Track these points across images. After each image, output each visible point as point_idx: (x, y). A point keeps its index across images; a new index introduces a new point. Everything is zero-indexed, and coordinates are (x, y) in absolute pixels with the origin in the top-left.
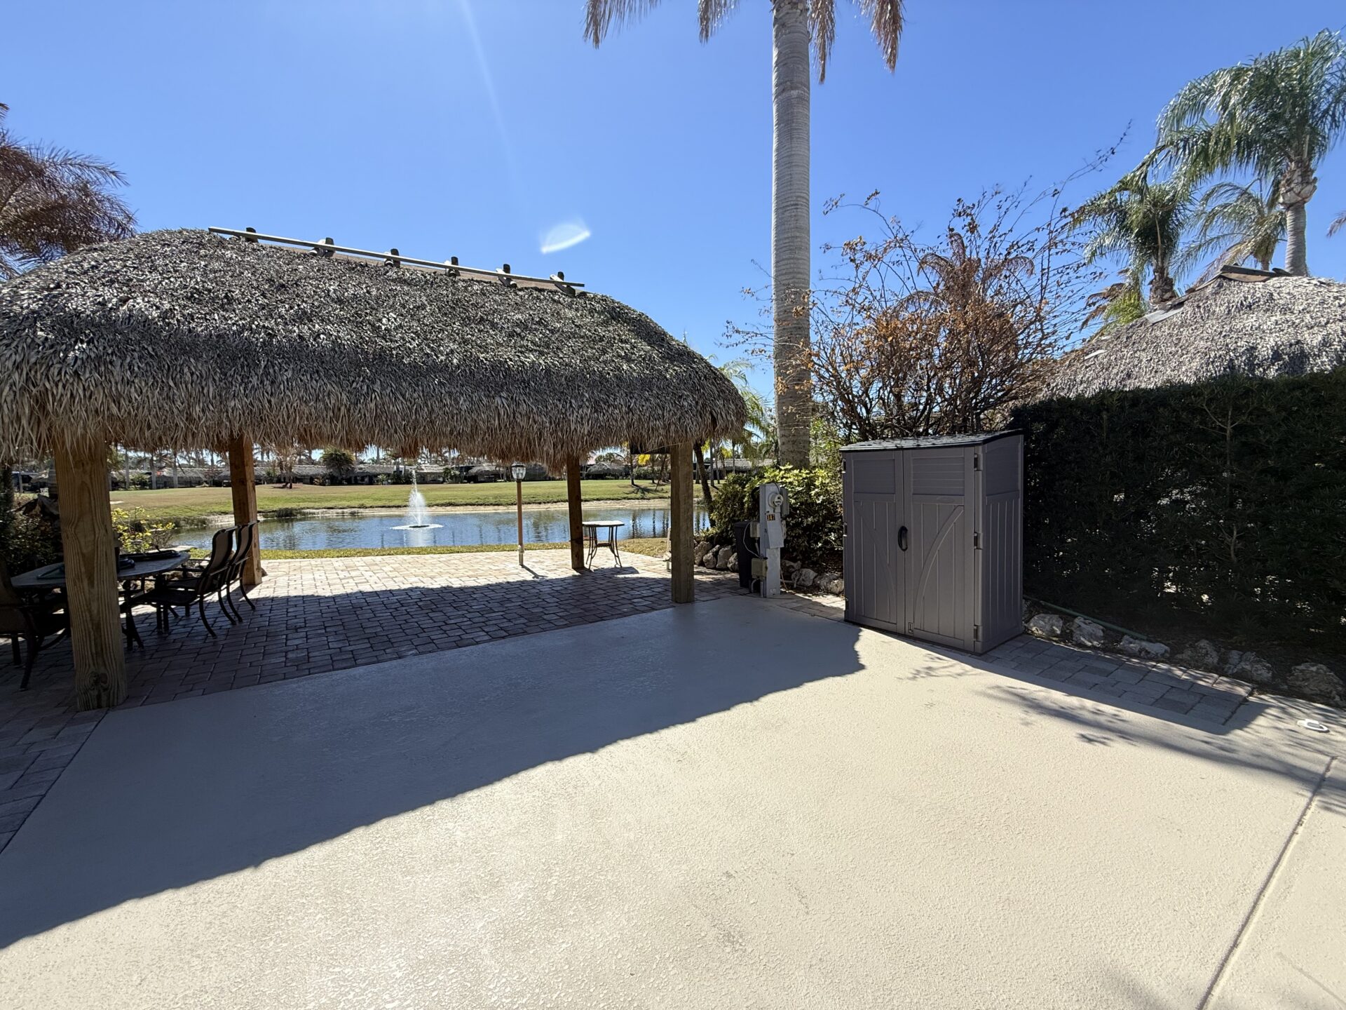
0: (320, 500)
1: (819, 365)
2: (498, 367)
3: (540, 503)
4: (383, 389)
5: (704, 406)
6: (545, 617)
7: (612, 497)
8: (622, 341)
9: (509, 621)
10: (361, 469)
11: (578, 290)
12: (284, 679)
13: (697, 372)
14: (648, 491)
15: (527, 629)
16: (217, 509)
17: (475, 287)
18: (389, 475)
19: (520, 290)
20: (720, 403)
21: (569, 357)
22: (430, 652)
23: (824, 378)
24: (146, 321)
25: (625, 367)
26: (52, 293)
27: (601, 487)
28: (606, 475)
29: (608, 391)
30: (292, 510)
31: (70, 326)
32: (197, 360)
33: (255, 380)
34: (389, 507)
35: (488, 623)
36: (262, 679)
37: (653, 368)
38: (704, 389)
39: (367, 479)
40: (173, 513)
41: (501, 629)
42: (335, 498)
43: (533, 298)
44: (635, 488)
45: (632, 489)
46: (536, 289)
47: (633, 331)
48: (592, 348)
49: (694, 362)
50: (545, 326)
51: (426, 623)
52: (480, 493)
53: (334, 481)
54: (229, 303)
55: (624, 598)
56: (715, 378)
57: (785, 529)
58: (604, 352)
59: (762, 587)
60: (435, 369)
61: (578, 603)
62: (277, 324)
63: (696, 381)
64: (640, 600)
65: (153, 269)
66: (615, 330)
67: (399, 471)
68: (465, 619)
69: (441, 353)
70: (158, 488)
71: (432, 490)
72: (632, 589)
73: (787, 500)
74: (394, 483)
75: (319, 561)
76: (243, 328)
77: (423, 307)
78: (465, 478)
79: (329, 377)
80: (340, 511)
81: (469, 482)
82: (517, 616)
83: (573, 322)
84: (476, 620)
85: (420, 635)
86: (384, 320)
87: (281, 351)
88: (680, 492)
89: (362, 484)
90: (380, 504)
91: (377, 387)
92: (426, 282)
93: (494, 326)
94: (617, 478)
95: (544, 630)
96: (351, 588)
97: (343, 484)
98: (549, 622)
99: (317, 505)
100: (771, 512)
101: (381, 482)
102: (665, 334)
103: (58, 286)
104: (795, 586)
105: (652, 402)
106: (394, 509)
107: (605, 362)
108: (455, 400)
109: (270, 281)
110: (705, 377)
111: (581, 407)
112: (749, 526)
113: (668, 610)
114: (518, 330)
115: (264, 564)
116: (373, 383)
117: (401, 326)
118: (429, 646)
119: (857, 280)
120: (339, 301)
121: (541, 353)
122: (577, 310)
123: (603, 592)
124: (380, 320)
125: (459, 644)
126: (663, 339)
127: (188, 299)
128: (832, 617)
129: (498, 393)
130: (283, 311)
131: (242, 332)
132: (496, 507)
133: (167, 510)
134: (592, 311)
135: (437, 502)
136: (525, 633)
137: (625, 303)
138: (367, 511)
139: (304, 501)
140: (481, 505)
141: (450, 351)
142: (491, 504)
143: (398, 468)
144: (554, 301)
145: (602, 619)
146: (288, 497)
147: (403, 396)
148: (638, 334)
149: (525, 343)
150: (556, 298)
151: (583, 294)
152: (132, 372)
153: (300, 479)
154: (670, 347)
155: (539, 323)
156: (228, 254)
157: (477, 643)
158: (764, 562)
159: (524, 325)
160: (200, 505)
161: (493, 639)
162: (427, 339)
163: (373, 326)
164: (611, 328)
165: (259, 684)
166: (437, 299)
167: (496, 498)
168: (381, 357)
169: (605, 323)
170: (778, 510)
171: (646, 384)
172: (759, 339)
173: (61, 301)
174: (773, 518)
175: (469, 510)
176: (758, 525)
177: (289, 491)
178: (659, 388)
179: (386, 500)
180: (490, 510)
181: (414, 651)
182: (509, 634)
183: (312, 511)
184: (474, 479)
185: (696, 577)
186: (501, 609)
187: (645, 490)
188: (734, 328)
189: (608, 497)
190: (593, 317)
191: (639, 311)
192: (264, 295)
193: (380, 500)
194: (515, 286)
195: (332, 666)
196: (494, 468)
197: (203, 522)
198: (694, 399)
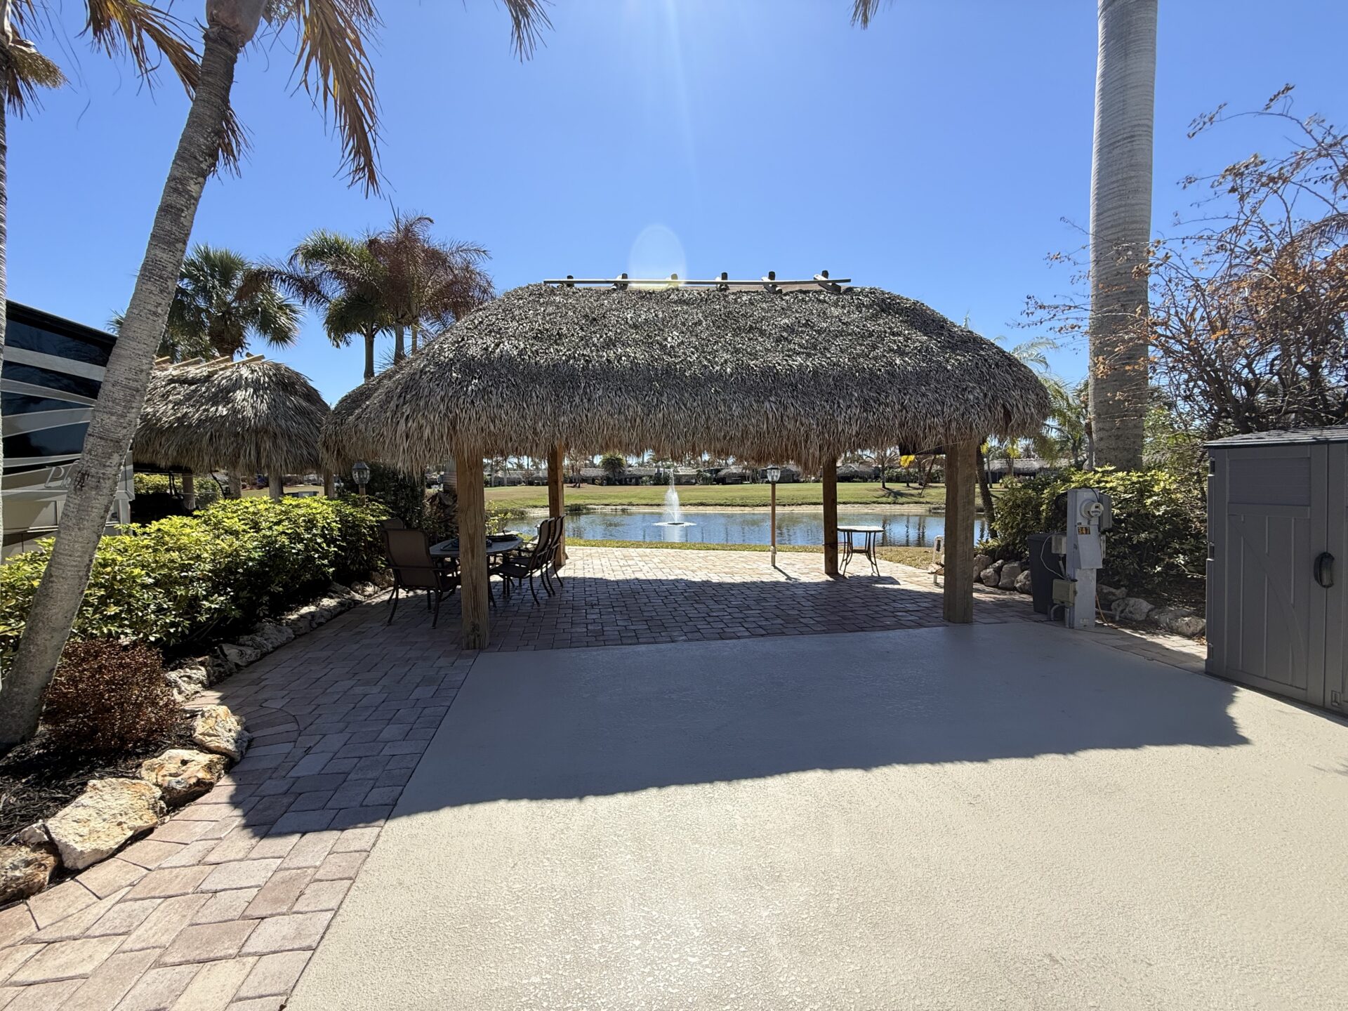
0: (600, 498)
1: (1167, 337)
2: (768, 372)
3: (784, 505)
4: (669, 400)
5: (994, 398)
6: (802, 620)
7: (859, 500)
8: (893, 334)
9: (767, 619)
10: (630, 471)
11: (844, 286)
12: (588, 646)
13: (986, 360)
14: (902, 495)
15: (785, 630)
16: (531, 503)
17: (744, 298)
18: (651, 477)
19: (785, 295)
20: (1016, 394)
21: (838, 356)
22: (697, 640)
23: (1174, 352)
24: (511, 359)
25: (898, 362)
26: (460, 344)
27: (849, 489)
28: (853, 477)
29: (879, 388)
30: (579, 505)
31: (470, 367)
32: (540, 386)
33: (577, 399)
34: (651, 505)
35: (747, 619)
36: (571, 644)
37: (930, 360)
38: (994, 378)
39: (634, 481)
40: (504, 505)
41: (760, 627)
42: (610, 497)
43: (799, 301)
44: (886, 491)
45: (883, 493)
46: (801, 291)
47: (906, 322)
48: (861, 345)
49: (983, 349)
50: (812, 328)
51: (693, 613)
52: (728, 495)
53: (609, 481)
54: (560, 339)
55: (885, 610)
56: (1010, 365)
57: (1104, 546)
58: (874, 347)
59: (1067, 615)
60: (713, 378)
61: (835, 610)
62: (592, 352)
63: (984, 370)
64: (904, 614)
65: (513, 319)
66: (885, 323)
67: (659, 474)
68: (726, 613)
69: (716, 363)
70: (495, 486)
71: (686, 491)
72: (894, 601)
73: (1110, 510)
74: (655, 484)
75: (603, 549)
76: (569, 357)
77: (700, 323)
78: (715, 480)
79: (628, 392)
80: (614, 507)
81: (718, 484)
82: (773, 616)
83: (840, 320)
84: (736, 615)
85: (688, 623)
86: (669, 339)
87: (595, 375)
88: (958, 498)
89: (630, 485)
90: (644, 502)
91: (665, 399)
92: (702, 300)
93: (762, 333)
94: (865, 480)
95: (802, 633)
96: (629, 575)
97: (616, 485)
98: (807, 625)
99: (597, 502)
100: (1085, 524)
101: (644, 483)
102: (945, 321)
103: (463, 339)
104: (1117, 618)
105: (930, 397)
106: (655, 507)
107: (875, 358)
108: (729, 406)
109: (586, 316)
110: (997, 365)
111: (849, 407)
112: (1051, 539)
113: (940, 629)
114: (785, 334)
115: (568, 549)
116: (662, 395)
117: (682, 343)
118: (695, 635)
119: (1242, 216)
120: (635, 326)
121: (809, 355)
122: (843, 307)
123: (862, 601)
124: (666, 339)
125: (722, 636)
126: (942, 327)
127: (535, 338)
128: (1182, 665)
129: (767, 398)
130: (595, 340)
131: (568, 361)
132: (742, 508)
133: (501, 503)
134: (859, 307)
135: (691, 502)
136: (783, 633)
137: (896, 293)
138: (634, 508)
139: (589, 498)
140: (729, 505)
141: (724, 361)
142: (738, 505)
143: (658, 471)
144: (820, 301)
145: (862, 629)
146: (577, 495)
147: (685, 406)
148: (912, 324)
149: (792, 346)
150: (822, 297)
151: (850, 290)
152: (503, 398)
153: (585, 480)
154: (951, 335)
155: (806, 325)
156: (558, 299)
157: (739, 638)
158: (1072, 585)
159: (790, 329)
160: (521, 500)
161: (753, 635)
162: (704, 352)
163: (661, 345)
164: (881, 321)
165: (570, 647)
166: (711, 314)
167: (742, 499)
168: (668, 371)
169: (874, 317)
170: (1095, 522)
171: (922, 377)
172: (1073, 313)
173: (464, 350)
174: (1087, 531)
175: (719, 510)
176: (1064, 540)
177: (578, 490)
178: (938, 381)
179: (649, 499)
180: (737, 510)
181: (684, 638)
182: (768, 634)
183: (593, 507)
184: (722, 481)
185: (975, 595)
186: (758, 607)
187: (898, 494)
188: (1036, 303)
189: (856, 500)
190: (860, 312)
191: (913, 299)
192: (582, 329)
193: (644, 498)
194: (780, 291)
195: (621, 641)
196: (740, 471)
197: (522, 513)
198: (982, 390)
